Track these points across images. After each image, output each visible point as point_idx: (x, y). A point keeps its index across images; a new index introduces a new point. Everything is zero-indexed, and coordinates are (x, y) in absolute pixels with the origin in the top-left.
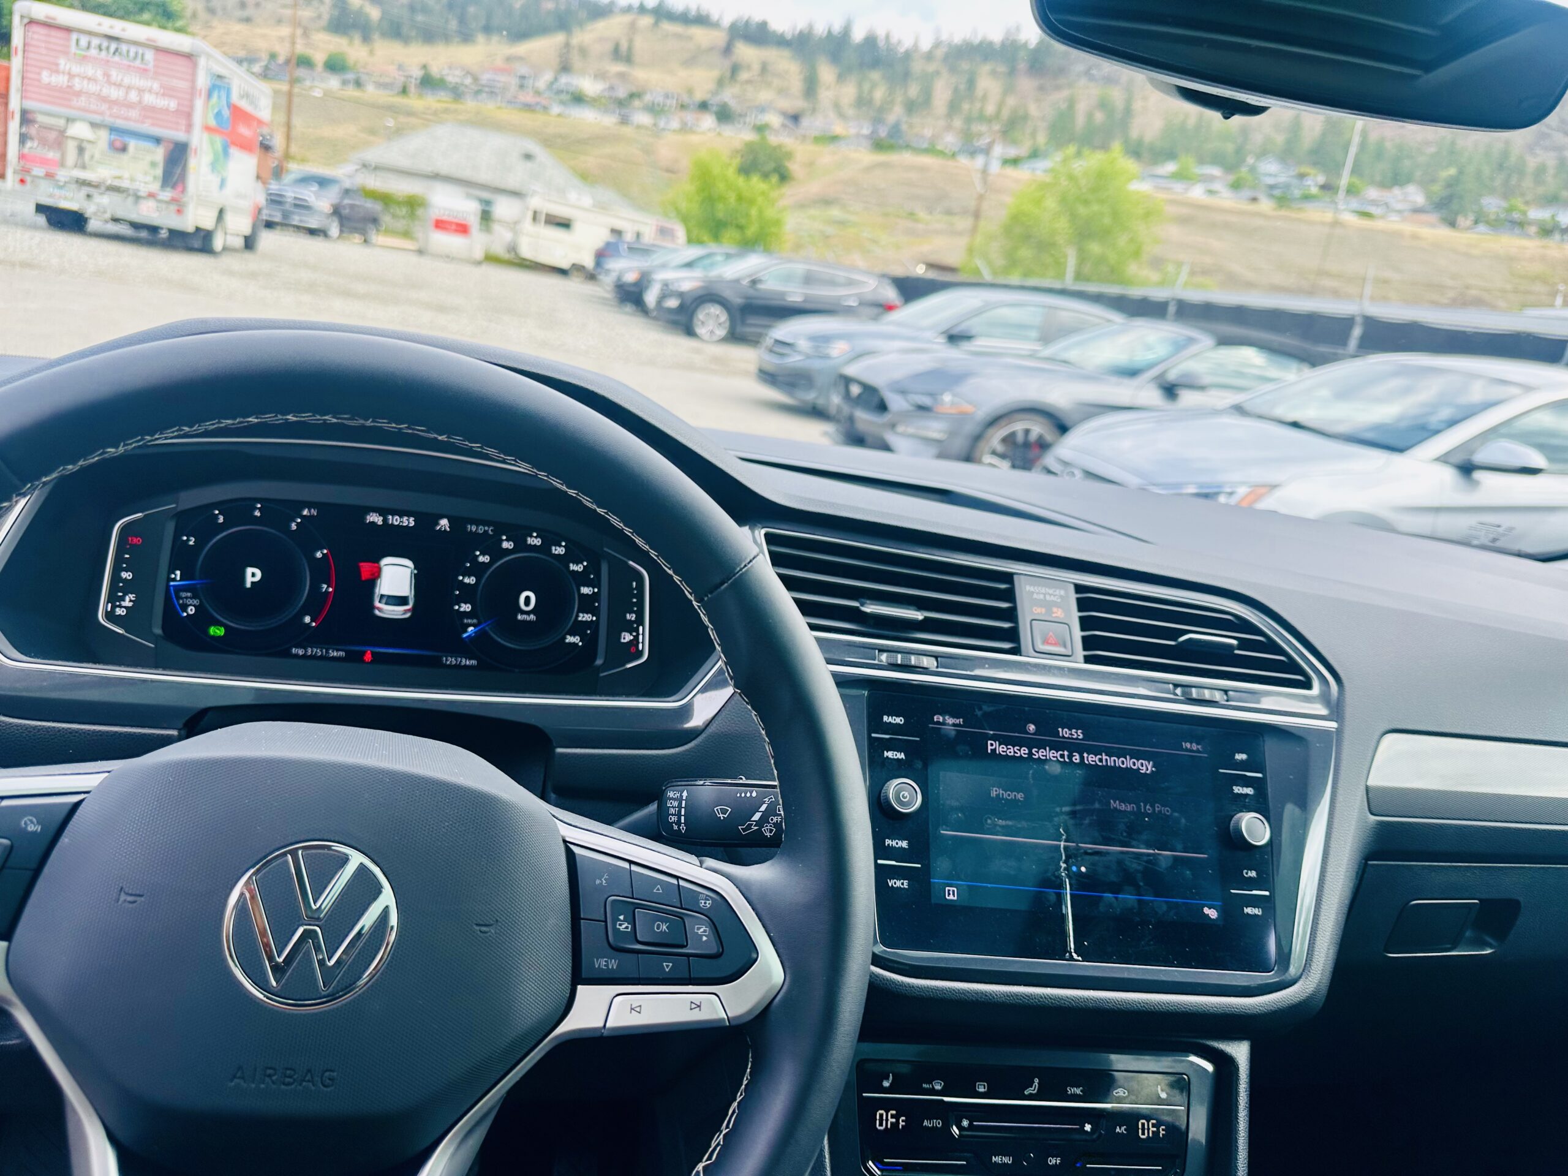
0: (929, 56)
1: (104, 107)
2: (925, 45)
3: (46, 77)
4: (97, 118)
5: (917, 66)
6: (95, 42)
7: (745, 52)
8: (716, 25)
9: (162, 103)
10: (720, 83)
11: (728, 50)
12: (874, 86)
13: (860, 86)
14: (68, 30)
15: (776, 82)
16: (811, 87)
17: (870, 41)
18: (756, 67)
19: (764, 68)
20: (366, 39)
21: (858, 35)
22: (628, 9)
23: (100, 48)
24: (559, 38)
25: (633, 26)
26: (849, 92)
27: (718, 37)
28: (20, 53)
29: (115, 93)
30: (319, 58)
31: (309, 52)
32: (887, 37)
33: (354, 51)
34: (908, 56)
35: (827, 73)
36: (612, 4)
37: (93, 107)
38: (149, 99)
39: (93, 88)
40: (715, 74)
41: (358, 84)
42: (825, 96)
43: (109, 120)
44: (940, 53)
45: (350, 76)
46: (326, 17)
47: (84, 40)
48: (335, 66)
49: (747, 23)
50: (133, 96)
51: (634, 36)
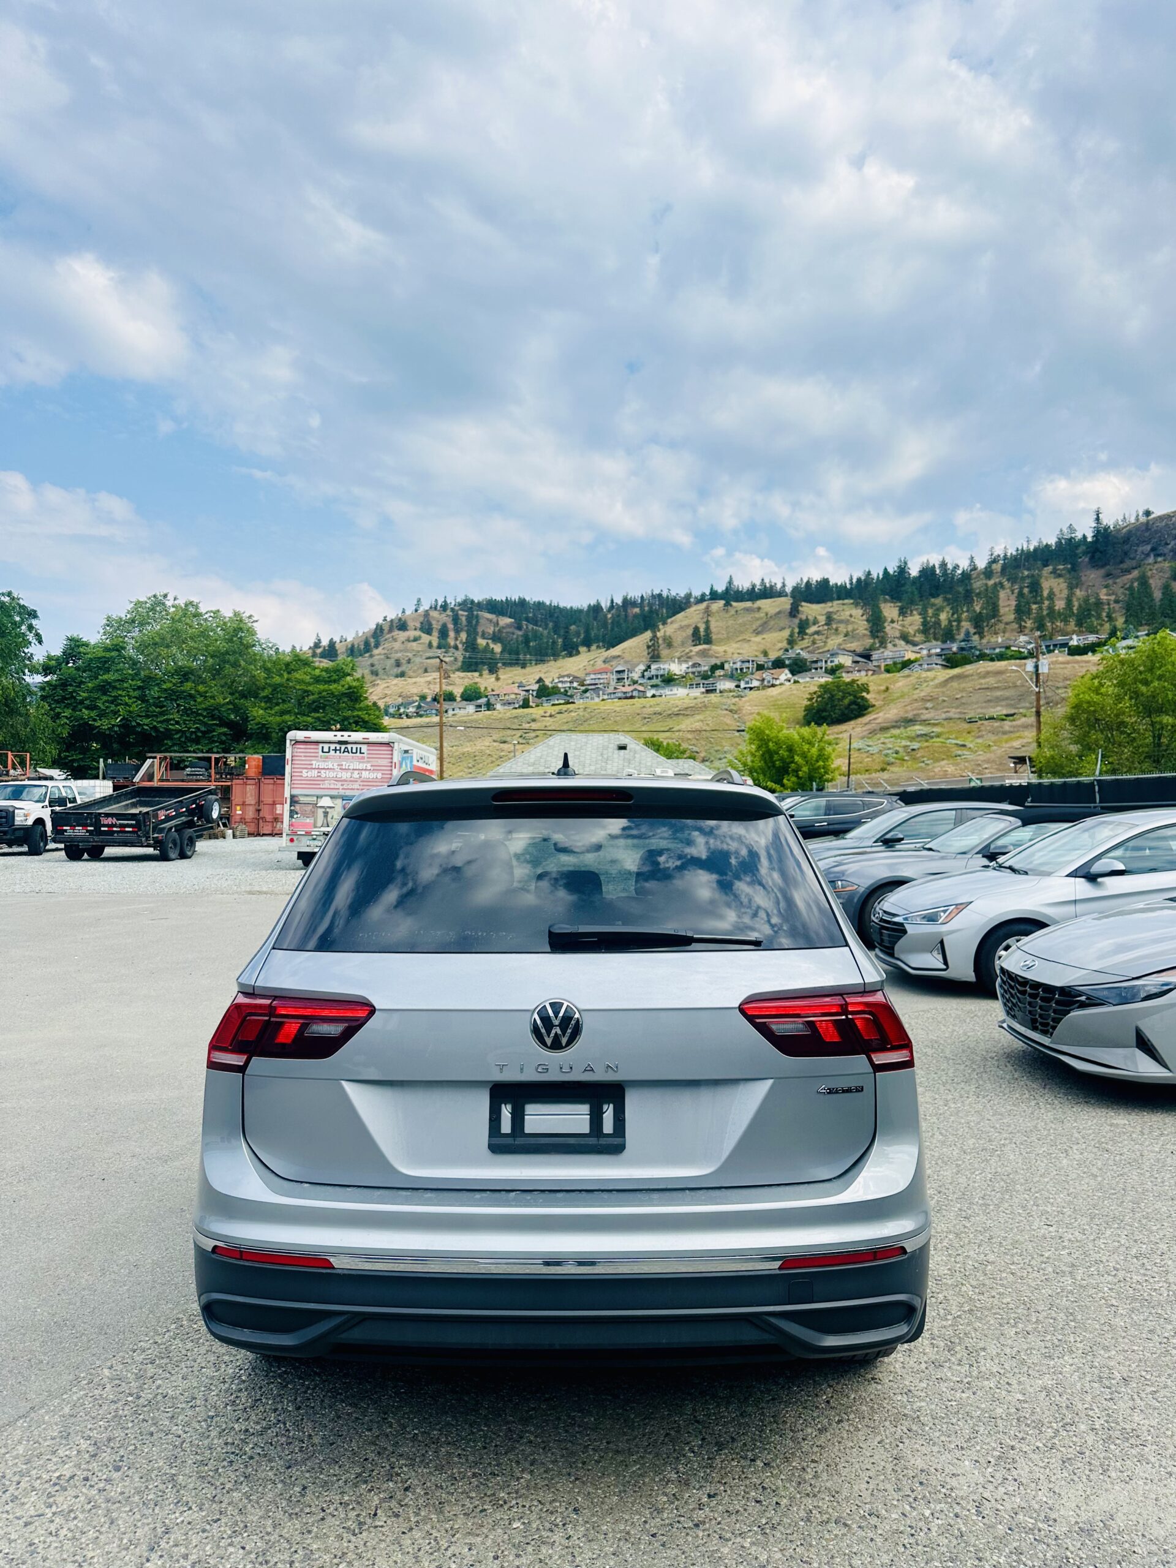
0: (988, 573)
1: (339, 785)
2: (981, 564)
3: (305, 773)
4: (334, 793)
5: (977, 585)
6: (333, 746)
7: (810, 610)
8: (781, 594)
9: (372, 775)
10: (791, 642)
11: (794, 612)
12: (940, 609)
13: (924, 614)
14: (317, 743)
15: (842, 628)
16: (876, 625)
17: (927, 573)
18: (822, 619)
19: (829, 619)
20: (493, 670)
21: (914, 571)
22: (702, 599)
23: (335, 750)
24: (648, 634)
25: (707, 611)
26: (914, 621)
27: (785, 603)
28: (290, 763)
29: (345, 775)
30: (458, 691)
31: (450, 688)
32: (943, 565)
33: (485, 681)
34: (966, 576)
35: (890, 611)
36: (689, 596)
37: (332, 786)
38: (365, 774)
39: (332, 774)
40: (786, 633)
41: (489, 706)
42: (891, 630)
43: (342, 792)
44: (997, 567)
45: (483, 700)
46: (461, 659)
47: (326, 747)
48: (471, 695)
49: (808, 584)
50: (356, 775)
51: (710, 618)
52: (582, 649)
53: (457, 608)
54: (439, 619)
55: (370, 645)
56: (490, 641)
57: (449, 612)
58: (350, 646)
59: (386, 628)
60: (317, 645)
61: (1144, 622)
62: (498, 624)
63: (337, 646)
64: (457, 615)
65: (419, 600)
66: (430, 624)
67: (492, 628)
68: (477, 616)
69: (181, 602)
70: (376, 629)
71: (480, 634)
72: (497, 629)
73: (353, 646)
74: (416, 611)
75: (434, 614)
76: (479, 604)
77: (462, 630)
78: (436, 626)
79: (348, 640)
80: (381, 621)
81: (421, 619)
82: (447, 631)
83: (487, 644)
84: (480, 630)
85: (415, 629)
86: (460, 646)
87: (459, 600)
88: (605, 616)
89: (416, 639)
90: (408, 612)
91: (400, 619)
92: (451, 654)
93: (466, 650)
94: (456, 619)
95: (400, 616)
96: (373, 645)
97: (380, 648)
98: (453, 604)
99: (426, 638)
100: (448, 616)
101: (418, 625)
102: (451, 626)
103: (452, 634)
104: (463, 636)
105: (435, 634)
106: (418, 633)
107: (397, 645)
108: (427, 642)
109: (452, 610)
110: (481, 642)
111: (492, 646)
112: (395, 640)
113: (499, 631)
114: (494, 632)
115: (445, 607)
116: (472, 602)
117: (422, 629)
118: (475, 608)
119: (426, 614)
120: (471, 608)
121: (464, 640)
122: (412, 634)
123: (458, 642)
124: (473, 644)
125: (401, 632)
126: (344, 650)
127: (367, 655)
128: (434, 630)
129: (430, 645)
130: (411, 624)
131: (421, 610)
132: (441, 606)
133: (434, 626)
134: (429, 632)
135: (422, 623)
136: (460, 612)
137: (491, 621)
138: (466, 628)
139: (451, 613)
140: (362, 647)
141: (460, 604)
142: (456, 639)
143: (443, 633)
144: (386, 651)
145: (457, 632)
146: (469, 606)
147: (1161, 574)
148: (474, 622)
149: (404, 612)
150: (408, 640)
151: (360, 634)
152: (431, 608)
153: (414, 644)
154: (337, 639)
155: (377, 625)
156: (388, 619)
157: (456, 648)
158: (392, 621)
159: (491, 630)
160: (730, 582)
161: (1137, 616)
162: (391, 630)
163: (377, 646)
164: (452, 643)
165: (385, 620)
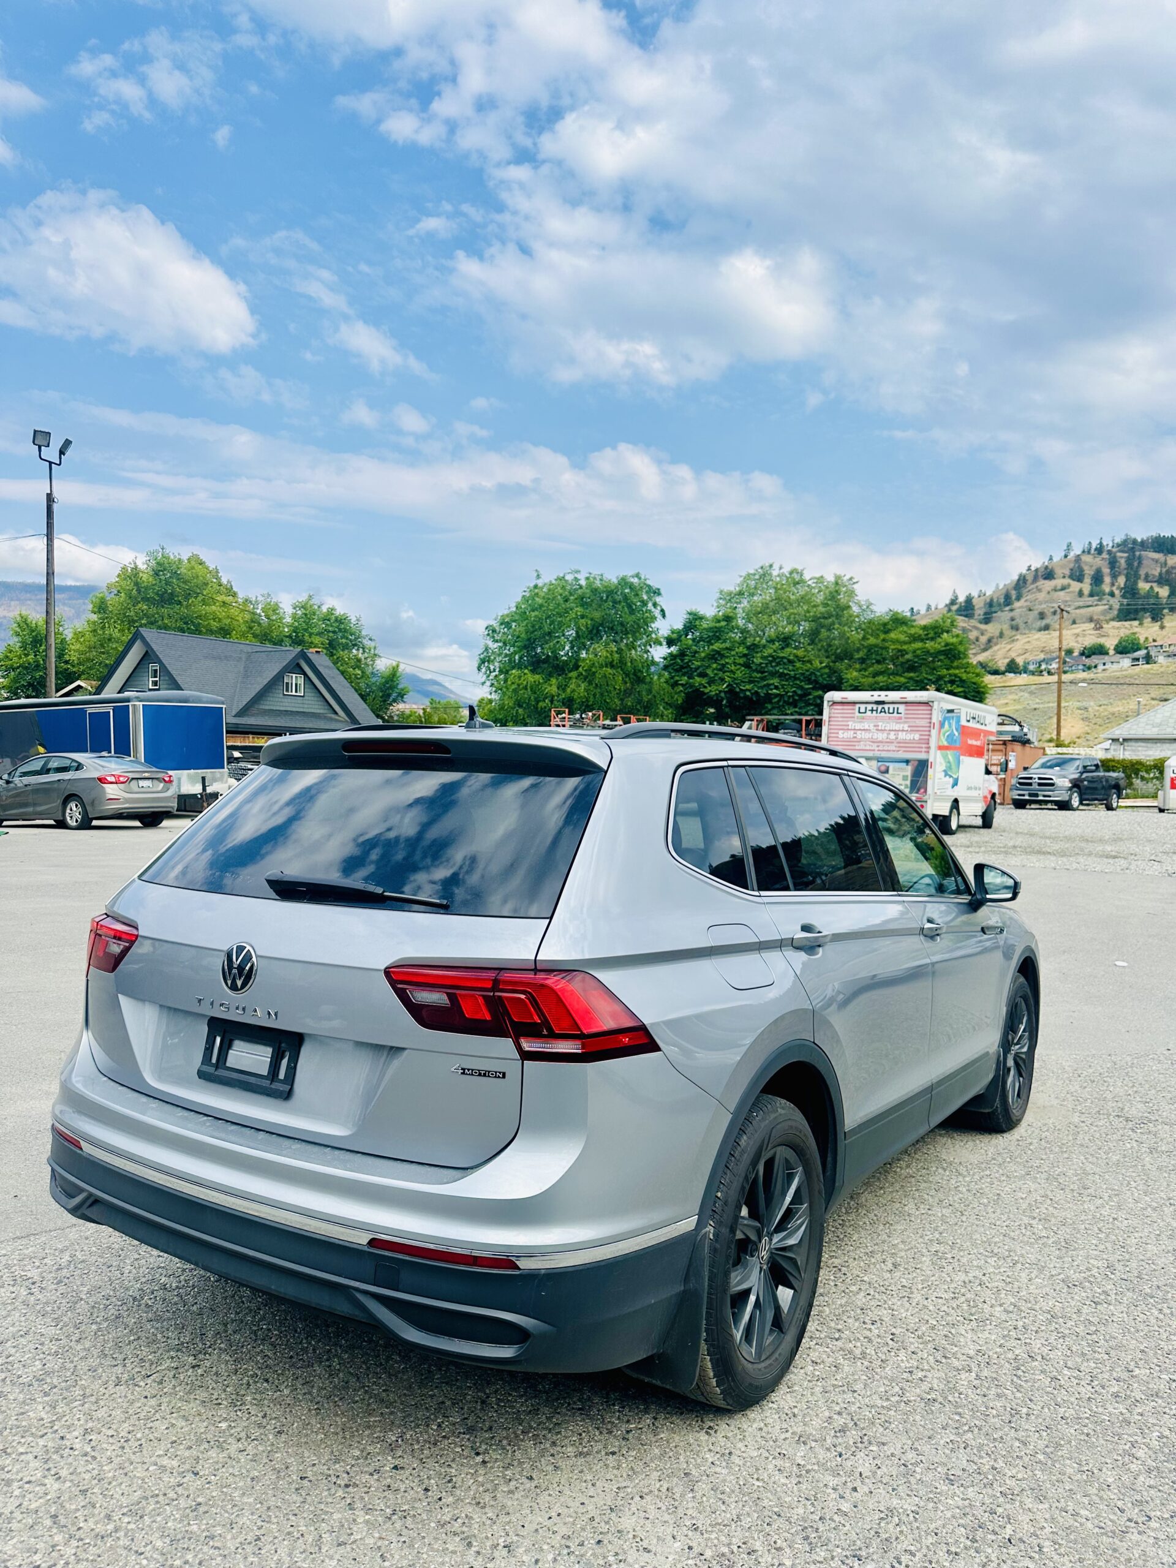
20: (1157, 617)
30: (1110, 643)
31: (1102, 641)
33: (1146, 631)
41: (1148, 659)
45: (1142, 653)
46: (1117, 606)
48: (1123, 649)
53: (1114, 550)
54: (1091, 563)
55: (1011, 598)
56: (1155, 585)
57: (1105, 555)
58: (988, 600)
59: (1030, 578)
60: (953, 602)
62: (1166, 564)
63: (974, 601)
64: (1115, 557)
65: (1069, 545)
66: (1081, 570)
67: (1159, 570)
68: (1140, 557)
69: (786, 571)
70: (1019, 580)
71: (1143, 577)
72: (1164, 570)
73: (992, 600)
74: (1066, 556)
75: (1086, 558)
76: (1143, 543)
77: (1120, 574)
78: (1089, 572)
79: (987, 594)
80: (1024, 572)
81: (1072, 565)
82: (1102, 576)
83: (1151, 587)
84: (1142, 573)
85: (1064, 577)
86: (1117, 592)
87: (1118, 540)
89: (1063, 588)
90: (1055, 559)
91: (1046, 568)
92: (1105, 602)
93: (1123, 596)
94: (1113, 563)
95: (1046, 564)
96: (1014, 597)
97: (1023, 600)
98: (1111, 545)
99: (1075, 586)
100: (1103, 559)
101: (1067, 572)
102: (1106, 571)
103: (1107, 580)
104: (1121, 580)
105: (1087, 580)
106: (1067, 581)
107: (1041, 596)
108: (1077, 590)
109: (1109, 552)
110: (1143, 586)
111: (1157, 589)
112: (1039, 590)
113: (1168, 572)
114: (1160, 574)
115: (1100, 550)
116: (1135, 541)
117: (1071, 577)
118: (1137, 547)
119: (1078, 558)
120: (1133, 548)
121: (1122, 586)
122: (1059, 582)
123: (1114, 589)
124: (1133, 589)
125: (1046, 582)
126: (982, 605)
127: (1007, 608)
128: (1086, 576)
129: (1081, 594)
130: (1059, 572)
131: (1072, 555)
132: (1096, 549)
133: (1087, 572)
134: (1080, 579)
135: (1072, 570)
136: (1119, 554)
137: (1157, 561)
138: (1125, 572)
139: (1107, 556)
140: (1002, 600)
141: (1118, 545)
142: (1113, 584)
143: (1097, 579)
144: (1028, 603)
145: (1114, 576)
146: (1131, 547)
148: (1136, 564)
149: (1051, 559)
150: (1055, 590)
151: (1001, 587)
152: (1084, 552)
153: (1062, 593)
154: (975, 594)
155: (1020, 575)
156: (1033, 568)
157: (1112, 594)
158: (1037, 570)
159: (1156, 572)
162: (1035, 579)
163: (1018, 599)
164: (1107, 589)
165: (1029, 569)
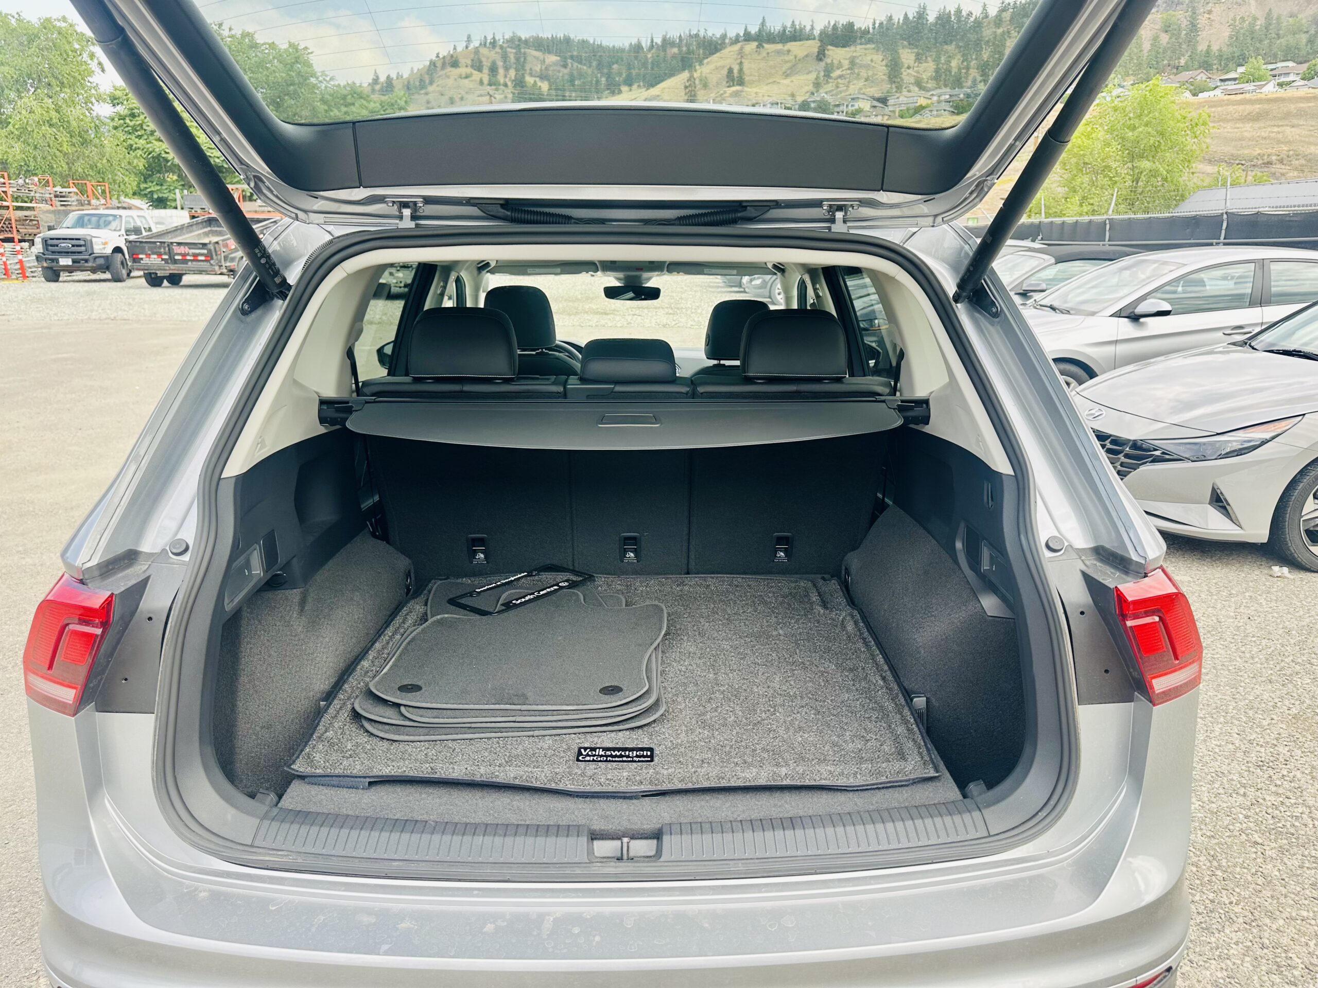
0: (998, 21)
2: (993, 12)
5: (987, 33)
7: (836, 54)
8: (810, 37)
10: (817, 85)
11: (821, 56)
12: (950, 58)
13: (937, 60)
15: (864, 73)
16: (894, 70)
17: (943, 19)
18: (846, 64)
19: (853, 63)
21: (931, 18)
22: (736, 40)
24: (685, 75)
25: (741, 53)
26: (928, 68)
27: (813, 46)
32: (959, 11)
34: (978, 24)
35: (907, 56)
36: (724, 36)
40: (813, 76)
42: (907, 76)
44: (1007, 16)
49: (835, 27)
51: (743, 60)
52: (624, 88)
53: (505, 45)
54: (489, 56)
55: (425, 83)
56: (537, 79)
57: (498, 50)
58: (406, 83)
59: (439, 64)
60: (376, 81)
61: (1131, 72)
62: (544, 62)
63: (394, 82)
64: (506, 52)
65: (469, 37)
66: (481, 62)
67: (539, 66)
68: (525, 53)
69: (238, 32)
70: (430, 66)
71: (528, 71)
72: (544, 67)
73: (409, 82)
74: (467, 47)
75: (484, 51)
76: (526, 42)
77: (510, 67)
78: (486, 64)
79: (405, 77)
80: (434, 58)
81: (472, 56)
82: (497, 68)
83: (535, 82)
84: (527, 67)
85: (467, 66)
86: (509, 84)
87: (507, 37)
88: (646, 57)
89: (467, 77)
90: (459, 49)
91: (452, 56)
92: (500, 92)
93: (515, 87)
94: (505, 57)
95: (451, 52)
96: (427, 81)
97: (435, 85)
98: (502, 41)
99: (477, 75)
100: (497, 53)
101: (469, 62)
102: (500, 64)
103: (501, 71)
104: (512, 73)
105: (486, 70)
106: (469, 70)
107: (450, 82)
108: (478, 79)
109: (501, 47)
110: (530, 80)
111: (539, 84)
112: (448, 77)
113: (547, 69)
114: (541, 70)
115: (494, 43)
116: (520, 40)
117: (472, 66)
118: (522, 45)
119: (476, 51)
120: (519, 45)
121: (513, 78)
122: (463, 70)
123: (507, 80)
124: (521, 82)
125: (453, 69)
126: (400, 86)
127: (422, 92)
128: (484, 67)
129: (481, 83)
130: (462, 61)
131: (471, 46)
132: (490, 43)
133: (484, 63)
134: (480, 69)
135: (472, 60)
136: (509, 50)
137: (537, 58)
138: (514, 66)
139: (500, 51)
140: (418, 84)
141: (508, 41)
142: (505, 76)
143: (493, 70)
144: (440, 89)
145: (507, 69)
146: (517, 43)
147: (1152, 25)
148: (522, 59)
149: (455, 49)
150: (460, 77)
151: (415, 71)
152: (481, 44)
153: (466, 81)
154: (394, 76)
155: (431, 61)
156: (441, 56)
157: (506, 85)
158: (444, 57)
159: (538, 68)
160: (763, 24)
161: (1125, 67)
162: (444, 66)
163: (431, 83)
164: (502, 81)
165: (438, 56)
